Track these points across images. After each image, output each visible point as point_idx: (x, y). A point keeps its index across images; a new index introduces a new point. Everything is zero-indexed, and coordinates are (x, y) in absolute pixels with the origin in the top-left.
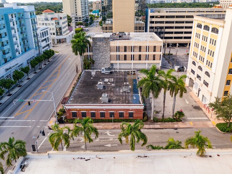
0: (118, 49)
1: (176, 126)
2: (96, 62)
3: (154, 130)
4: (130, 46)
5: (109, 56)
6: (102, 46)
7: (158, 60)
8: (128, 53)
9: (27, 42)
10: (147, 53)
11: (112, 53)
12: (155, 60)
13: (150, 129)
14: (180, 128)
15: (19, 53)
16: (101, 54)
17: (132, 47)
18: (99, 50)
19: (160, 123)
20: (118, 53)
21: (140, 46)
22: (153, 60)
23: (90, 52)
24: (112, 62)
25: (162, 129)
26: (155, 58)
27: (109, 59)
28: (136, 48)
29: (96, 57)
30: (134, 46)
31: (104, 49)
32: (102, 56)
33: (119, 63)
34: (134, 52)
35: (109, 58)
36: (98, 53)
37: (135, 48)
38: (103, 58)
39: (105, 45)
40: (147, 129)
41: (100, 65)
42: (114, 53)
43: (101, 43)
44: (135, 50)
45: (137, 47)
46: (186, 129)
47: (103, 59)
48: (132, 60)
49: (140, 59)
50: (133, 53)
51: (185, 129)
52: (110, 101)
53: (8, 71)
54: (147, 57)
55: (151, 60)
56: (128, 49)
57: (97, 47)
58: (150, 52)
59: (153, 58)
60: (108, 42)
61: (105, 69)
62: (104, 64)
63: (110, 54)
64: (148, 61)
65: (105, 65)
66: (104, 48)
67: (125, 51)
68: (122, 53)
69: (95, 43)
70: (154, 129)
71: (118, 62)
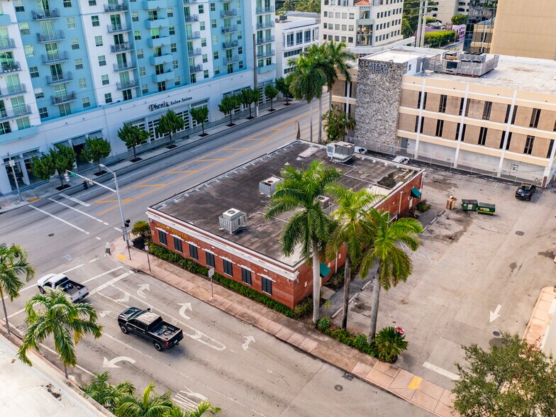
0: (422, 100)
1: (358, 369)
2: (362, 127)
3: (292, 350)
4: (457, 98)
5: (395, 114)
6: (379, 86)
7: (540, 155)
8: (450, 118)
9: (240, 52)
10: (508, 127)
11: (405, 110)
12: (530, 153)
13: (285, 342)
14: (364, 381)
15: (206, 76)
16: (375, 106)
17: (463, 99)
18: (371, 93)
19: (327, 339)
20: (421, 112)
21: (487, 102)
22: (525, 152)
23: (350, 96)
24: (403, 133)
25: (314, 357)
26: (531, 146)
27: (395, 125)
28: (476, 106)
29: (363, 112)
30: (469, 100)
31: (384, 96)
32: (377, 111)
33: (420, 142)
34: (466, 115)
35: (394, 121)
36: (368, 102)
37: (470, 104)
38: (380, 117)
39: (387, 84)
40: (277, 338)
41: (369, 134)
42: (410, 111)
43: (379, 76)
44: (470, 112)
45: (479, 102)
46: (378, 390)
47: (379, 122)
48: (457, 138)
49: (482, 141)
50: (462, 119)
51: (374, 389)
52: (240, 232)
53: (156, 111)
54: (506, 141)
55: (516, 150)
56: (452, 104)
57: (367, 84)
58: (518, 125)
59: (527, 144)
60: (396, 77)
61: (334, 147)
62: (380, 134)
63: (398, 111)
64: (507, 152)
65: (382, 137)
66: (386, 92)
67: (442, 109)
68: (433, 115)
69: (364, 76)
70: (294, 346)
71: (418, 136)
